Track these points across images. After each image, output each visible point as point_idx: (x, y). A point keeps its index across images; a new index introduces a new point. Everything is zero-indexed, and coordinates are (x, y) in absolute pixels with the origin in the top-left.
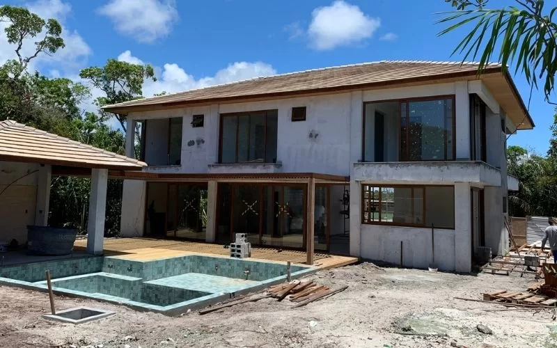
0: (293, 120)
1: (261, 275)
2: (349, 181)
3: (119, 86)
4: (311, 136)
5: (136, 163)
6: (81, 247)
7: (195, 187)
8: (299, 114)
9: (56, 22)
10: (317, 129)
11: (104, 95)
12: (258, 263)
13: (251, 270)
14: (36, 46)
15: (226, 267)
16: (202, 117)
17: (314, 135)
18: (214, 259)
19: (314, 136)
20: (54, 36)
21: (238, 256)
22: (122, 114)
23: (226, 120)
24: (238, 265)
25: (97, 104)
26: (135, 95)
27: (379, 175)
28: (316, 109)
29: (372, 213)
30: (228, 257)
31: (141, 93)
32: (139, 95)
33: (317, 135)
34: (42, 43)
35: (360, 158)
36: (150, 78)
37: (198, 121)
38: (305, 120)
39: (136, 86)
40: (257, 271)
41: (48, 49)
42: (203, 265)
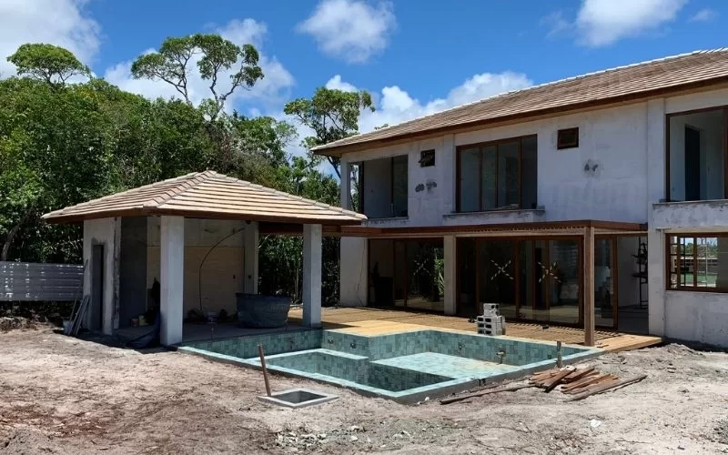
0: (559, 148)
1: (520, 358)
2: (646, 230)
3: (331, 122)
4: (587, 168)
5: (354, 216)
6: (296, 319)
7: (428, 244)
8: (568, 139)
9: (252, 48)
10: (595, 158)
11: (313, 134)
12: (516, 343)
13: (507, 351)
14: (232, 80)
15: (473, 346)
16: (432, 152)
17: (591, 166)
18: (457, 335)
19: (590, 168)
20: (251, 66)
21: (489, 333)
22: (335, 156)
23: (464, 154)
24: (489, 344)
25: (305, 146)
26: (349, 131)
27: (691, 220)
28: (593, 130)
29: (682, 276)
30: (476, 334)
31: (357, 128)
32: (354, 131)
33: (596, 166)
34: (238, 76)
35: (663, 196)
36: (368, 108)
37: (428, 159)
38: (577, 146)
39: (350, 120)
40: (515, 352)
41: (245, 82)
42: (443, 342)
